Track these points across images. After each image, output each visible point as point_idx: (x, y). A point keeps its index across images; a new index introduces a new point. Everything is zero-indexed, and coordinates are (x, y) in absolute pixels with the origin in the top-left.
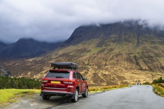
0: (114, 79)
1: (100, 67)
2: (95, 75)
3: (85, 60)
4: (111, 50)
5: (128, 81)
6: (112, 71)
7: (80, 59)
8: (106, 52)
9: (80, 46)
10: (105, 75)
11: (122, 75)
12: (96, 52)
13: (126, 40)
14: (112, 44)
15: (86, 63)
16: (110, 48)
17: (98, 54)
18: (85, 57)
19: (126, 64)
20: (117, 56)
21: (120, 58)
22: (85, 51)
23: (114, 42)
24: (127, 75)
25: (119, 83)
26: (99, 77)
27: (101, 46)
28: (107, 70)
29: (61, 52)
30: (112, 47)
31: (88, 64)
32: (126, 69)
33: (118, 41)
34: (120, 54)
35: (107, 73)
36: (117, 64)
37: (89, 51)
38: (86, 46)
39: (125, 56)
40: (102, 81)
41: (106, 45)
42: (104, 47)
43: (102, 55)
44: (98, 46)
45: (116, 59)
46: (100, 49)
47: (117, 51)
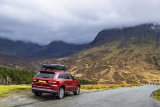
0: (134, 78)
1: (120, 67)
2: (116, 73)
3: (107, 60)
4: (132, 51)
5: (147, 81)
6: (132, 70)
7: (103, 59)
8: (126, 53)
9: (103, 48)
10: (125, 74)
11: (141, 74)
12: (117, 53)
13: (145, 42)
14: (132, 46)
15: (108, 63)
16: (130, 49)
17: (119, 55)
18: (107, 58)
19: (145, 64)
20: (136, 56)
21: (139, 58)
22: (107, 52)
23: (134, 43)
24: (146, 74)
25: (138, 82)
26: (120, 76)
27: (122, 48)
28: (127, 69)
29: (86, 53)
30: (133, 49)
31: (110, 64)
32: (145, 68)
33: (138, 43)
34: (139, 55)
35: (127, 72)
36: (137, 64)
37: (111, 52)
38: (108, 48)
39: (144, 57)
40: (122, 79)
41: (127, 47)
42: (124, 49)
43: (123, 56)
44: (120, 48)
45: (136, 59)
46: (121, 50)
47: (136, 52)
